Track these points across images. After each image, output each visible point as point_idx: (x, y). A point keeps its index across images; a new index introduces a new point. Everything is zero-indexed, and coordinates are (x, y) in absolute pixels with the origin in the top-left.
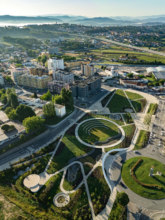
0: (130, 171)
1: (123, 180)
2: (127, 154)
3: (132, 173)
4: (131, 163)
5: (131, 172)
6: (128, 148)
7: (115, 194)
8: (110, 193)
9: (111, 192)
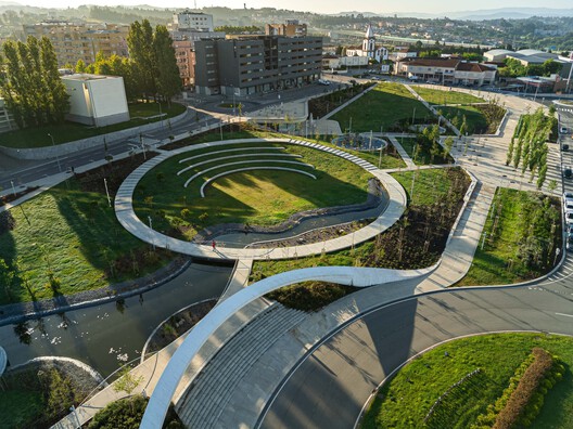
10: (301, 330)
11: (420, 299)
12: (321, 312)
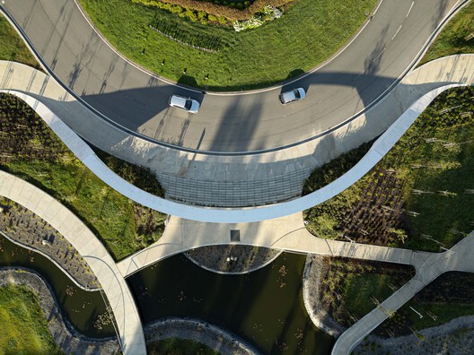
0: (257, 23)
1: (335, 49)
2: (94, 90)
3: (267, 9)
4: (180, 35)
5: (260, 15)
6: (30, 101)
7: (450, 65)
8: (459, 91)
9: (452, 90)
10: (177, 169)
11: (79, 95)
12: (148, 165)
